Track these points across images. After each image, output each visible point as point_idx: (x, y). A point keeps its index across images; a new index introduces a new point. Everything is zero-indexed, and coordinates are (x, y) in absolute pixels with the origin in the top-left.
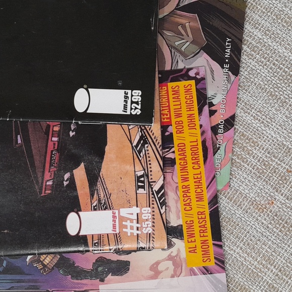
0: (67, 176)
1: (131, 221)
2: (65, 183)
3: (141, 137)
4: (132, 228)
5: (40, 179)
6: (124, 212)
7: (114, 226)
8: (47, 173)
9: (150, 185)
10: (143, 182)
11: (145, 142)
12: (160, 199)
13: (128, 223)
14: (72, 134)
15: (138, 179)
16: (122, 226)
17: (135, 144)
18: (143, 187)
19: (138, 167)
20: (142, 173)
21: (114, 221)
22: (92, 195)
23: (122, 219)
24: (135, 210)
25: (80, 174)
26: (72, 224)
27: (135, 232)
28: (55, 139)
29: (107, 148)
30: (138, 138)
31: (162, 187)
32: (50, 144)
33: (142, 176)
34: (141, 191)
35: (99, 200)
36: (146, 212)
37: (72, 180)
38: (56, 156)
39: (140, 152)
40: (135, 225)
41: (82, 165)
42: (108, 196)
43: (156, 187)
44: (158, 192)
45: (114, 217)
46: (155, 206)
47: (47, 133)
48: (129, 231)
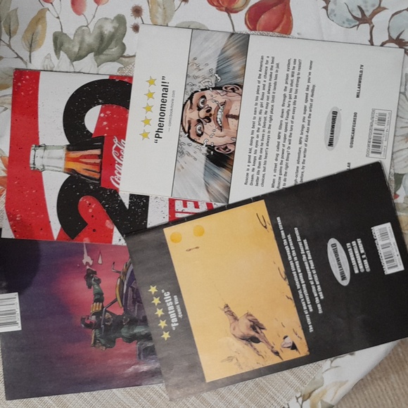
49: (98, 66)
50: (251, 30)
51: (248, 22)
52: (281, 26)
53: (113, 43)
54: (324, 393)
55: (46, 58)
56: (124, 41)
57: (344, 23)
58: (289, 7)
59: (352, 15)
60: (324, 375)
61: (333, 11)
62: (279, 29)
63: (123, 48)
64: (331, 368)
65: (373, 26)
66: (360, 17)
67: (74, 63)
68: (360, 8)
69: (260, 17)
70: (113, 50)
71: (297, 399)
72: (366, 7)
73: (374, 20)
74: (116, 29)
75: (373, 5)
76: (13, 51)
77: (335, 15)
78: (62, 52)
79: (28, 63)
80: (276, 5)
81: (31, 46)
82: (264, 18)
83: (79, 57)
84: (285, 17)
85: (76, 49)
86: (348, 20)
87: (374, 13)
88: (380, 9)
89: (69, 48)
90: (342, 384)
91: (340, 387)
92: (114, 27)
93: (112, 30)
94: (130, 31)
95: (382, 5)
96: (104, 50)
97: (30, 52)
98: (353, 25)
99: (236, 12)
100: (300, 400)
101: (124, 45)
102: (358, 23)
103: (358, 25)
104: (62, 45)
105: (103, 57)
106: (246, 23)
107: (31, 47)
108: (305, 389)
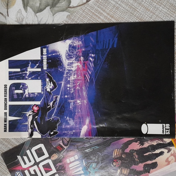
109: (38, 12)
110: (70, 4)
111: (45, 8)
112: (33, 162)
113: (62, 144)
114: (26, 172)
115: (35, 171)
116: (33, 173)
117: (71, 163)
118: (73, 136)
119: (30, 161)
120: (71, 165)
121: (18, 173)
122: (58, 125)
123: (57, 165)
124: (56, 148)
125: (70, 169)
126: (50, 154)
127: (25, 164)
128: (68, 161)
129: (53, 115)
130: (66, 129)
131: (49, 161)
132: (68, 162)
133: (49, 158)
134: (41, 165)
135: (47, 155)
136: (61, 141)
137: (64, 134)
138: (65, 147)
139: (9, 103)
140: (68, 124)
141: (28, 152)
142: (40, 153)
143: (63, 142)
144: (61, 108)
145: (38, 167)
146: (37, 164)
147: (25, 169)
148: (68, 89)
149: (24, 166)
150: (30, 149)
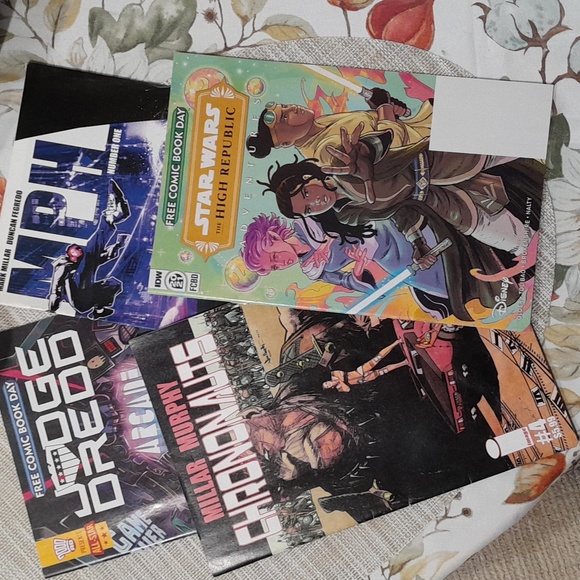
0: (473, 411)
1: (541, 432)
2: (474, 417)
3: (526, 359)
4: (544, 437)
5: (452, 421)
6: (533, 426)
7: (528, 441)
8: (455, 412)
9: (547, 397)
10: (540, 396)
11: (530, 362)
12: (559, 406)
13: (540, 435)
14: (465, 374)
15: (535, 395)
16: (535, 439)
17: (522, 366)
18: (541, 400)
19: (532, 385)
20: (536, 389)
21: (527, 436)
22: (500, 420)
23: (533, 433)
24: (542, 422)
25: (483, 405)
26: (493, 449)
27: (549, 440)
28: (453, 383)
29: (499, 377)
30: (523, 360)
31: (559, 395)
32: (450, 388)
33: (538, 391)
34: (541, 404)
35: (508, 423)
36: (552, 421)
37: (478, 412)
38: (458, 397)
39: (528, 371)
40: (546, 434)
41: (483, 397)
42: (514, 417)
43: (553, 397)
44: (556, 401)
45: (525, 433)
46: (558, 413)
47: (444, 379)
48: (542, 441)
49: (149, 64)
50: (374, 38)
51: (370, 26)
52: (417, 37)
53: (175, 33)
54: (422, 566)
55: (76, 43)
56: (190, 32)
57: (507, 42)
58: (431, 11)
59: (519, 33)
60: (425, 541)
61: (493, 23)
62: (413, 41)
63: (189, 41)
64: (437, 530)
65: (548, 52)
66: (530, 36)
67: (116, 55)
68: (531, 23)
69: (389, 20)
70: (174, 43)
71: (383, 570)
72: (541, 23)
73: (549, 43)
74: (181, 14)
75: (551, 22)
76: (30, 28)
77: (495, 30)
78: (99, 37)
79: (50, 48)
80: (412, 5)
81: (56, 23)
82: (393, 23)
83: (123, 48)
84: (424, 24)
85: (121, 36)
86: (513, 39)
87: (551, 34)
88: (560, 28)
89: (110, 33)
90: (449, 556)
91: (445, 560)
92: (179, 11)
93: (176, 15)
94: (200, 19)
95: (563, 23)
96: (160, 41)
97: (54, 32)
98: (519, 46)
99: (356, 9)
100: (387, 572)
101: (190, 37)
102: (526, 44)
103: (526, 48)
104: (101, 27)
105: (157, 51)
106: (368, 27)
107: (56, 25)
108: (396, 558)
109: (117, 51)
110: (188, 48)
111: (134, 46)
112: (47, 366)
113: (117, 338)
114: (29, 385)
115: (47, 385)
116: (43, 389)
117: (128, 381)
118: (143, 325)
119: (41, 363)
120: (127, 387)
121: (9, 385)
122: (116, 295)
123: (98, 381)
124: (102, 345)
125: (126, 394)
126: (88, 356)
127: (30, 367)
128: (123, 376)
129: (109, 274)
130: (132, 308)
131: (84, 371)
132: (124, 379)
133: (84, 363)
134: (63, 376)
135: (80, 356)
136: (117, 333)
137: (126, 317)
138: (123, 347)
139: (20, 231)
140: (138, 297)
141: (41, 343)
142: (66, 349)
143: (120, 335)
144: (130, 263)
145: (57, 379)
146: (55, 371)
147: (27, 379)
148: (153, 224)
149: (25, 371)
150: (46, 336)
